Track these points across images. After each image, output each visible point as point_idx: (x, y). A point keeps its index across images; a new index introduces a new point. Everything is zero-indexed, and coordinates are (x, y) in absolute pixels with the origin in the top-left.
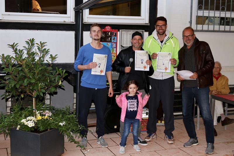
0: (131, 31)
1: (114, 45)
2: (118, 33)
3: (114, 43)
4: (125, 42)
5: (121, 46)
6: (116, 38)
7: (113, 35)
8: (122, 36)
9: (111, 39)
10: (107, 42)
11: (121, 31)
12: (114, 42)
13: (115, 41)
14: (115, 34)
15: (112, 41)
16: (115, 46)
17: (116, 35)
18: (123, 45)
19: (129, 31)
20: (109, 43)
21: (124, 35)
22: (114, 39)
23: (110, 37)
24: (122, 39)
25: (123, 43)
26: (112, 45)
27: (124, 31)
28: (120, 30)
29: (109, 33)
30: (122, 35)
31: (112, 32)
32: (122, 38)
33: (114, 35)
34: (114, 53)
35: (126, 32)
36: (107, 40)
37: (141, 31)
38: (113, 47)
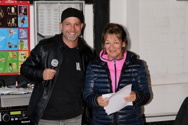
0: (57, 3)
1: (24, 34)
2: (31, 7)
3: (23, 28)
4: (45, 27)
5: (38, 34)
6: (26, 18)
7: (20, 12)
8: (39, 15)
9: (16, 21)
10: (10, 27)
11: (37, 3)
12: (23, 26)
13: (26, 25)
14: (25, 10)
15: (20, 24)
16: (26, 36)
17: (27, 13)
18: (42, 32)
20: (12, 30)
21: (43, 11)
22: (23, 21)
23: (13, 16)
24: (39, 21)
25: (42, 29)
26: (19, 34)
28: (35, 2)
29: (13, 10)
30: (39, 11)
31: (17, 6)
32: (39, 18)
33: (23, 12)
34: (24, 49)
35: (46, 6)
36: (9, 23)
37: (76, 3)
38: (22, 37)
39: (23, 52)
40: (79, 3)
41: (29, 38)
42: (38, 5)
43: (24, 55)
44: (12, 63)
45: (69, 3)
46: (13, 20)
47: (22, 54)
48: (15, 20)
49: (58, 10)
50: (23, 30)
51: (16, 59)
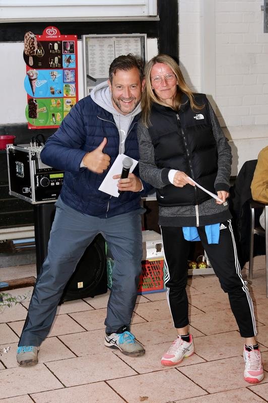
0: (111, 37)
1: (71, 76)
2: (79, 43)
3: (69, 69)
4: (97, 67)
5: (88, 76)
6: (73, 56)
7: (65, 49)
8: (90, 52)
9: (60, 61)
10: (52, 68)
11: (86, 38)
12: (69, 67)
13: (72, 66)
14: (72, 47)
15: (65, 65)
16: (73, 79)
17: (73, 50)
18: (93, 74)
19: (106, 37)
20: (56, 72)
21: (94, 48)
22: (68, 61)
23: (57, 55)
24: (90, 60)
25: (94, 70)
26: (64, 77)
27: (93, 38)
28: (84, 36)
29: (56, 46)
30: (89, 48)
31: (61, 42)
32: (90, 56)
33: (69, 48)
34: (70, 96)
35: (98, 40)
36: (52, 63)
37: (136, 37)
38: (68, 81)
39: (69, 100)
40: (139, 37)
41: (76, 82)
42: (88, 39)
43: (70, 102)
44: (56, 114)
45: (126, 37)
46: (56, 58)
47: (67, 102)
48: (59, 59)
49: (113, 45)
50: (69, 72)
51: (61, 108)
